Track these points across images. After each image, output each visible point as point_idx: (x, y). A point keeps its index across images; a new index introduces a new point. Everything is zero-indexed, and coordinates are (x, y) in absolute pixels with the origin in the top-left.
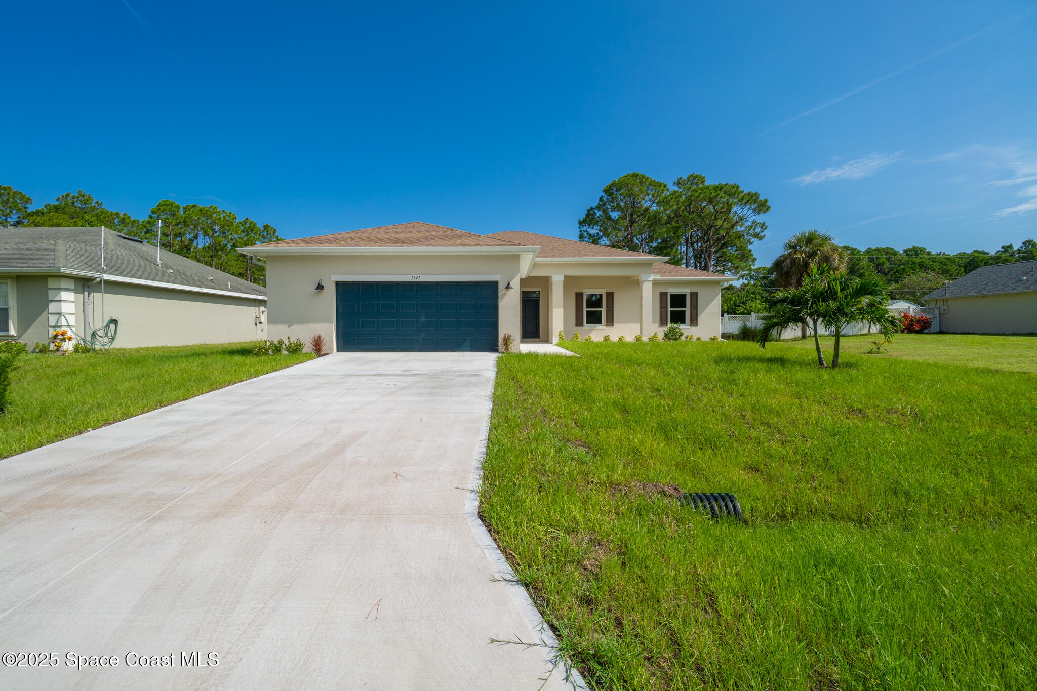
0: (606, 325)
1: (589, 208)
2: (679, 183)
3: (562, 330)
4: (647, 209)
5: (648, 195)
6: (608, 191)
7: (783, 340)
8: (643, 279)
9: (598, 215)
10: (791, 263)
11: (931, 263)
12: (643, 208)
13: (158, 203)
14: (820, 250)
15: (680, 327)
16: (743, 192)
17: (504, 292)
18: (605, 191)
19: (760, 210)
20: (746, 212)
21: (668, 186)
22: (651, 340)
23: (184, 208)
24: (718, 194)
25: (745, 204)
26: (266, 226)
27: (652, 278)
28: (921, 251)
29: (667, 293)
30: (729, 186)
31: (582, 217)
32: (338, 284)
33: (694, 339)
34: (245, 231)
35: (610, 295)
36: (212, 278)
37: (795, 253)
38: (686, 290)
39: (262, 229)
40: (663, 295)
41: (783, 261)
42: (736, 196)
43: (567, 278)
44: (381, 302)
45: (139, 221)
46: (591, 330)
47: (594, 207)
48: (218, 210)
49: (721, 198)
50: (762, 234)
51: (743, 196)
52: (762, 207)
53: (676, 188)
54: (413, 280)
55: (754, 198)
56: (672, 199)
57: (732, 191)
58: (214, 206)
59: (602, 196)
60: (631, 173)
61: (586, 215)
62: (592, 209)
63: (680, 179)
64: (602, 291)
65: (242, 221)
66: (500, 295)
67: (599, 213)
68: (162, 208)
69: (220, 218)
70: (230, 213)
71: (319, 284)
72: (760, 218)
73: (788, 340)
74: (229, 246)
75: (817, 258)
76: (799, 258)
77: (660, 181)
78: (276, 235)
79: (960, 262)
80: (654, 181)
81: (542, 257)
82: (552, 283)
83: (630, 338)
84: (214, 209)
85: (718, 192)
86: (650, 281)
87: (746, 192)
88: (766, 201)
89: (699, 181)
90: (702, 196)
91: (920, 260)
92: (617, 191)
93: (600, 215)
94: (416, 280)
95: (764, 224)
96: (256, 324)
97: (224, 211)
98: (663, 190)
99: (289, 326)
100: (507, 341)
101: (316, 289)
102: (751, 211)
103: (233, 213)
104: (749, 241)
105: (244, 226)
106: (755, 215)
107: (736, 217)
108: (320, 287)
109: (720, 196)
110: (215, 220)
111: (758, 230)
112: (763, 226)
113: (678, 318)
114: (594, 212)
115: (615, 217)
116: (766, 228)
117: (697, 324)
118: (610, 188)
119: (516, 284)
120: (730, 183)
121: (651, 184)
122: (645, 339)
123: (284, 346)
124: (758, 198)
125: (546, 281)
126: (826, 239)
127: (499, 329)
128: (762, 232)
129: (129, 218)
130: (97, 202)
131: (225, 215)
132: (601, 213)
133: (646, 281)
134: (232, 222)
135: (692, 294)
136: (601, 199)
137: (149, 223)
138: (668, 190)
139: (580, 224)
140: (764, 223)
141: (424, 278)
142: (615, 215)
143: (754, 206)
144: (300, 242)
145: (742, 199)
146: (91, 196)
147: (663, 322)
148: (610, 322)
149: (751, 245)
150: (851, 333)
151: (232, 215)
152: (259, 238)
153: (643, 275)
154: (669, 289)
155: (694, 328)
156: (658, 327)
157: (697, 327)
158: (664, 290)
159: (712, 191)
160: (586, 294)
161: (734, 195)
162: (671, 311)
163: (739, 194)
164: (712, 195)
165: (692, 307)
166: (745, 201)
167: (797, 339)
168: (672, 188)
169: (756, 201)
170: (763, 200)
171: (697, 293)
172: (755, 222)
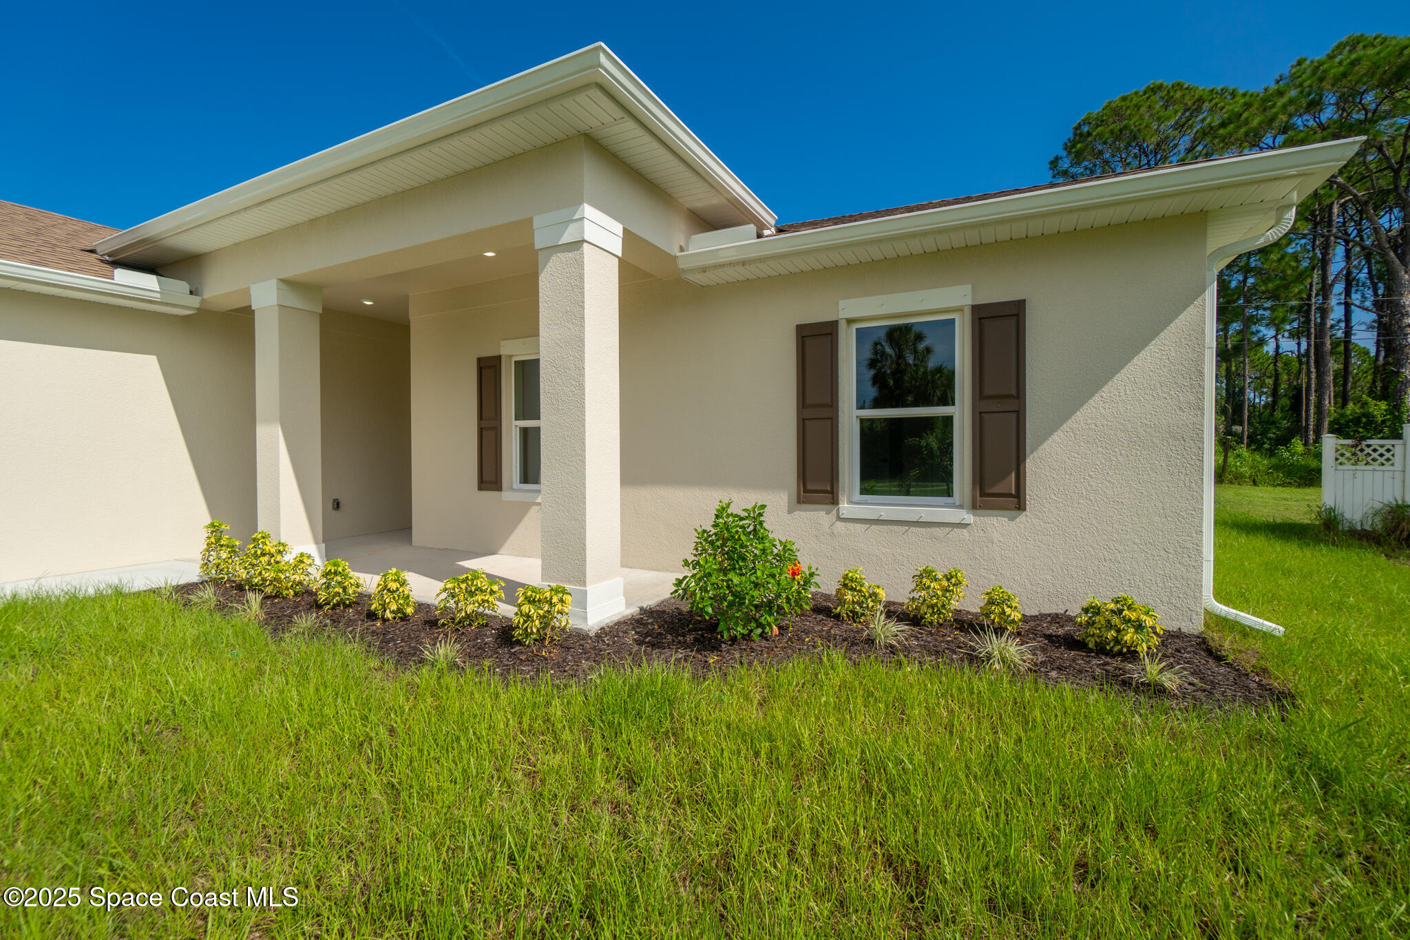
15: (931, 519)
29: (838, 324)
40: (814, 342)
46: (526, 510)
117: (1016, 497)
135: (984, 316)
147: (816, 484)
154: (842, 303)
155: (996, 524)
156: (790, 512)
157: (1022, 518)
158: (816, 314)
160: (518, 364)
162: (864, 423)
165: (982, 393)
171: (1021, 307)
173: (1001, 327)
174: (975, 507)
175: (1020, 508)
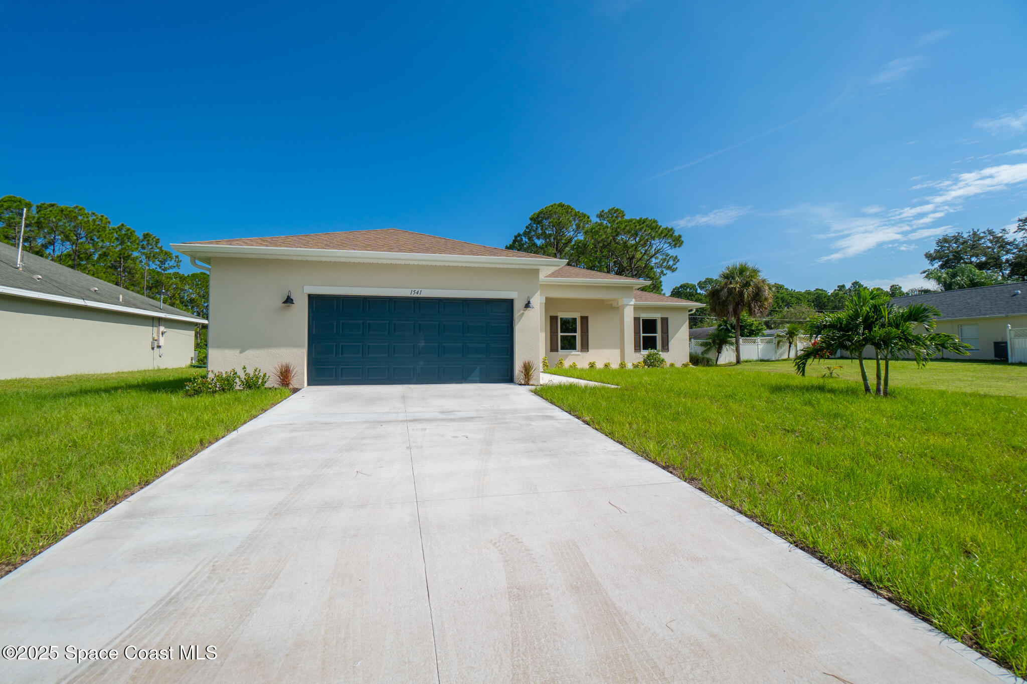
0: (581, 351)
1: (516, 234)
2: (601, 216)
4: (571, 239)
5: (574, 225)
6: (537, 219)
7: (720, 366)
8: (623, 303)
10: (728, 292)
11: (790, 298)
14: (752, 281)
16: (661, 227)
17: (522, 312)
18: (533, 219)
19: (676, 244)
20: (663, 245)
21: (591, 218)
22: (635, 366)
24: (642, 227)
25: (663, 238)
26: (147, 234)
27: (633, 302)
28: (781, 287)
29: (639, 318)
30: (649, 220)
31: (510, 242)
32: (311, 297)
33: (668, 365)
34: (120, 239)
35: (585, 320)
36: (96, 289)
37: (731, 283)
38: (657, 316)
39: (141, 238)
40: (637, 320)
41: (720, 291)
43: (548, 299)
44: (368, 322)
46: (566, 356)
47: (521, 233)
48: (86, 212)
49: (645, 231)
50: (675, 267)
51: (662, 231)
52: (677, 242)
53: (598, 220)
54: (412, 295)
55: (670, 233)
56: (599, 229)
57: (653, 226)
58: (80, 207)
59: (529, 224)
60: (557, 203)
61: (514, 240)
62: (519, 235)
63: (603, 211)
64: (577, 315)
65: (116, 227)
66: (516, 315)
67: (525, 239)
69: (88, 221)
70: (102, 216)
71: (288, 297)
72: (672, 252)
73: (725, 365)
74: (96, 257)
75: (751, 288)
76: (735, 288)
77: (584, 212)
78: (159, 245)
79: (809, 298)
80: (578, 212)
83: (615, 365)
84: (80, 210)
85: (642, 225)
86: (632, 305)
87: (664, 227)
88: (680, 236)
89: (620, 215)
90: (628, 228)
91: (781, 296)
93: (525, 241)
94: (416, 295)
96: (153, 348)
97: (94, 214)
98: (587, 221)
99: (241, 352)
100: (527, 369)
101: (284, 303)
102: (666, 245)
103: (105, 217)
104: (662, 272)
105: (119, 233)
106: (671, 248)
107: (654, 250)
108: (289, 301)
109: (644, 228)
110: (81, 223)
111: (671, 263)
112: (676, 259)
113: (652, 343)
114: (521, 239)
116: (678, 261)
117: (668, 350)
118: (537, 216)
120: (650, 218)
121: (576, 215)
122: (629, 366)
123: (237, 380)
124: (673, 233)
126: (755, 272)
127: (515, 356)
128: (675, 264)
131: (95, 218)
132: (527, 240)
133: (628, 305)
134: (105, 227)
135: (662, 319)
136: (528, 226)
138: (592, 222)
140: (677, 256)
141: (426, 293)
142: (539, 241)
143: (670, 241)
144: (260, 241)
145: (661, 233)
147: (637, 349)
148: (585, 347)
149: (665, 276)
150: (773, 359)
151: (104, 219)
152: (137, 248)
153: (625, 299)
154: (644, 314)
155: (665, 354)
156: (636, 354)
157: (668, 353)
158: (639, 315)
159: (636, 224)
160: (561, 318)
161: (656, 229)
162: (643, 336)
163: (659, 228)
164: (637, 227)
165: (662, 332)
166: (663, 235)
167: (731, 364)
168: (594, 219)
169: (671, 235)
170: (677, 235)
171: (667, 318)
172: (669, 255)
173: (665, 321)
174: (662, 350)
175: (668, 351)
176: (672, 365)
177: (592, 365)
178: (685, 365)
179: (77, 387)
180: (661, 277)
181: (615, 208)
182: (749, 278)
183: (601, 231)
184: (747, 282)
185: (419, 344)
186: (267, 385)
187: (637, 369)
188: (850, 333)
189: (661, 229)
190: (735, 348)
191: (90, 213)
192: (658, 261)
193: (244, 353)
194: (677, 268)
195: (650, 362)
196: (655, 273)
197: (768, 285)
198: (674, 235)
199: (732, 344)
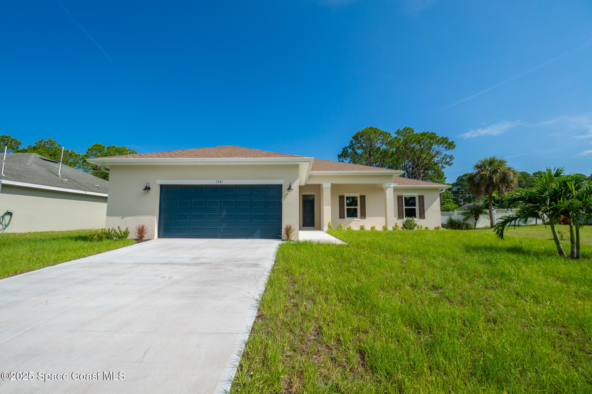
0: (361, 218)
1: (344, 147)
2: (398, 133)
3: (331, 222)
4: (379, 148)
5: (379, 140)
6: (355, 138)
7: (478, 229)
8: (387, 186)
9: (349, 152)
10: (481, 178)
12: (377, 147)
13: (92, 145)
14: (499, 169)
15: (414, 220)
16: (438, 137)
17: (287, 192)
18: (354, 138)
19: (450, 147)
20: (440, 148)
21: (391, 135)
22: (394, 229)
23: (107, 148)
24: (424, 138)
25: (440, 144)
27: (393, 185)
29: (402, 196)
30: (430, 133)
31: (340, 153)
32: (162, 186)
33: (424, 228)
35: (363, 198)
37: (482, 171)
38: (416, 194)
40: (399, 198)
41: (474, 177)
42: (435, 139)
43: (333, 185)
44: (193, 200)
45: (80, 155)
46: (350, 222)
47: (347, 147)
48: (127, 149)
49: (425, 140)
51: (439, 139)
52: (451, 146)
53: (396, 135)
54: (217, 184)
55: (445, 141)
56: (395, 141)
57: (432, 137)
58: (124, 147)
59: (352, 140)
60: (369, 127)
61: (343, 151)
62: (346, 148)
63: (399, 130)
64: (357, 195)
66: (283, 195)
67: (350, 150)
68: (94, 148)
70: (134, 151)
71: (146, 186)
72: (449, 153)
73: (481, 229)
75: (498, 174)
76: (486, 175)
77: (387, 131)
80: (383, 131)
81: (316, 171)
82: (323, 189)
83: (379, 228)
84: (124, 148)
85: (424, 137)
86: (392, 187)
87: (440, 137)
88: (453, 142)
89: (410, 131)
90: (414, 139)
92: (361, 137)
93: (350, 151)
94: (219, 184)
95: (452, 156)
97: (130, 150)
98: (388, 137)
99: (122, 218)
100: (288, 231)
101: (144, 190)
102: (443, 149)
104: (442, 166)
106: (447, 151)
107: (434, 152)
108: (147, 188)
109: (425, 139)
111: (448, 160)
112: (451, 157)
113: (411, 213)
114: (347, 150)
115: (360, 153)
116: (453, 158)
118: (356, 136)
119: (295, 187)
120: (430, 132)
121: (381, 133)
122: (390, 228)
123: (115, 234)
124: (448, 140)
125: (319, 187)
126: (502, 162)
127: (282, 221)
128: (451, 161)
129: (74, 153)
130: (59, 145)
131: (130, 152)
132: (351, 151)
133: (389, 187)
136: (351, 142)
137: (86, 156)
138: (391, 137)
139: (339, 157)
141: (226, 182)
142: (359, 151)
143: (446, 146)
145: (438, 141)
146: (56, 141)
147: (400, 216)
148: (364, 216)
149: (444, 169)
153: (387, 184)
154: (403, 193)
155: (422, 220)
156: (397, 220)
157: (425, 220)
158: (400, 194)
159: (419, 136)
160: (347, 197)
161: (434, 138)
162: (405, 208)
163: (436, 138)
164: (420, 138)
165: (420, 205)
166: (440, 142)
167: (487, 228)
168: (394, 135)
169: (446, 142)
170: (451, 142)
171: (423, 196)
172: (446, 155)
173: (421, 198)
174: (420, 219)
175: (425, 218)
176: (427, 228)
177: (362, 228)
178: (437, 228)
179: (77, 235)
180: (442, 170)
181: (407, 128)
182: (497, 167)
183: (395, 142)
184: (495, 170)
185: (223, 214)
186: (128, 238)
187: (395, 231)
188: (538, 205)
189: (438, 138)
190: (489, 217)
191: (128, 149)
192: (438, 159)
193: (124, 219)
194: (453, 163)
195: (407, 226)
196: (438, 167)
197: (513, 171)
198: (449, 141)
199: (486, 213)
